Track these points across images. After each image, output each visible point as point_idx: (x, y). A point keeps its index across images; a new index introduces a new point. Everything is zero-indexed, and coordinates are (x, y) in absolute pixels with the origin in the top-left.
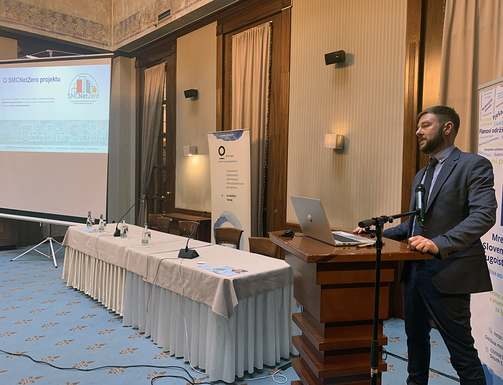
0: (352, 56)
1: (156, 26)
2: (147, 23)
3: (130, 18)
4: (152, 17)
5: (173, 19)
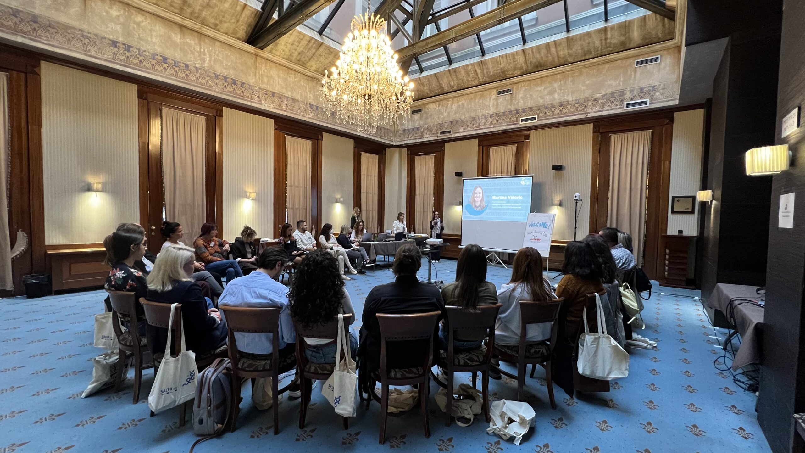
0: (565, 167)
1: (438, 137)
2: (430, 134)
3: (413, 129)
4: (434, 131)
5: (453, 136)
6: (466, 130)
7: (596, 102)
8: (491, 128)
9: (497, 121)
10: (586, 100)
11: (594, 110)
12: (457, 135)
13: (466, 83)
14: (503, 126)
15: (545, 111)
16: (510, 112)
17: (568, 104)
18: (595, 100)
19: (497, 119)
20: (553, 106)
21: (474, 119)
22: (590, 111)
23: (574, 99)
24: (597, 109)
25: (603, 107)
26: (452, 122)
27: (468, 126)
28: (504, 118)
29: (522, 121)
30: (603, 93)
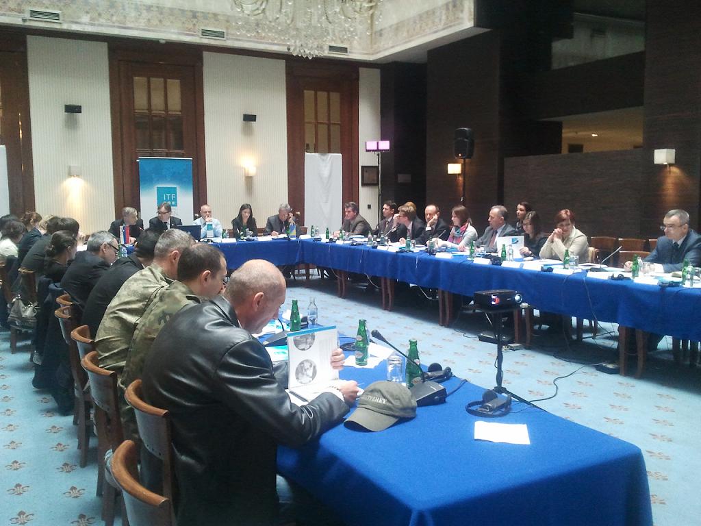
1: (23, 19)
4: (11, 4)
5: (65, 27)
9: (160, 21)
12: (75, 28)
14: (171, 33)
16: (183, 11)
19: (160, 17)
27: (100, 15)
28: (171, 18)
29: (203, 32)
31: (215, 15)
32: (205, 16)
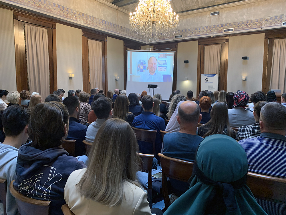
0: (249, 58)
1: (174, 39)
2: (169, 37)
4: (171, 36)
5: (183, 39)
6: (192, 35)
7: (267, 21)
8: (206, 34)
9: (210, 30)
10: (262, 20)
11: (266, 26)
12: (186, 38)
13: (191, 7)
14: (214, 34)
15: (238, 25)
16: (218, 25)
17: (251, 22)
18: (267, 20)
19: (210, 29)
20: (243, 23)
21: (196, 29)
22: (264, 26)
23: (255, 19)
24: (268, 25)
25: (271, 24)
26: (183, 30)
27: (192, 33)
28: (214, 29)
29: (225, 31)
30: (271, 16)
31: (230, 24)
32: (226, 25)
